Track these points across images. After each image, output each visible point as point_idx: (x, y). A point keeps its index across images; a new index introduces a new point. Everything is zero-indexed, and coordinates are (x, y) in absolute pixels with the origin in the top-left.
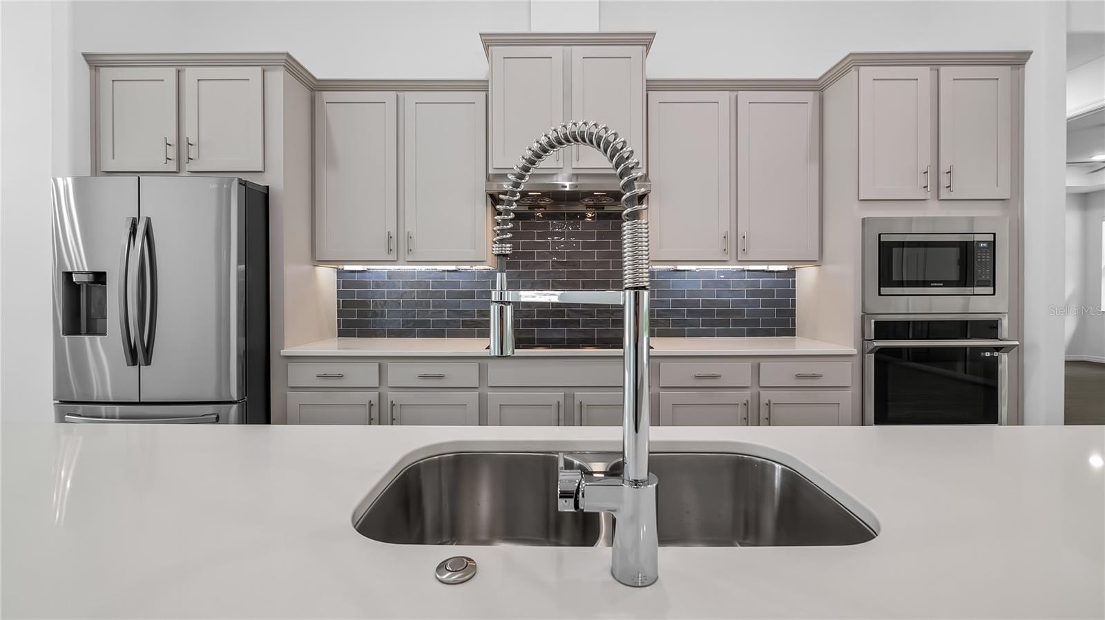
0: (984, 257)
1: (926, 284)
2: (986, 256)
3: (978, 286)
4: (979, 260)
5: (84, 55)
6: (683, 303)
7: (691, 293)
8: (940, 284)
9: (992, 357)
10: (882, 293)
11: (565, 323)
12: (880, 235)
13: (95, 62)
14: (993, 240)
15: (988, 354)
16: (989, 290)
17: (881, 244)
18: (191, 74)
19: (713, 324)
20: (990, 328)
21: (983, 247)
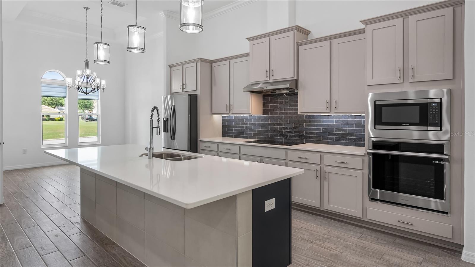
0: (434, 111)
1: (400, 124)
2: (435, 110)
3: (430, 126)
4: (431, 112)
5: (169, 65)
6: (326, 130)
7: (330, 126)
8: (408, 125)
9: (440, 164)
10: (376, 128)
11: (284, 136)
12: (375, 101)
13: (171, 66)
14: (440, 102)
15: (437, 162)
16: (439, 128)
17: (376, 105)
18: (185, 66)
19: (339, 139)
20: (438, 148)
21: (434, 106)
